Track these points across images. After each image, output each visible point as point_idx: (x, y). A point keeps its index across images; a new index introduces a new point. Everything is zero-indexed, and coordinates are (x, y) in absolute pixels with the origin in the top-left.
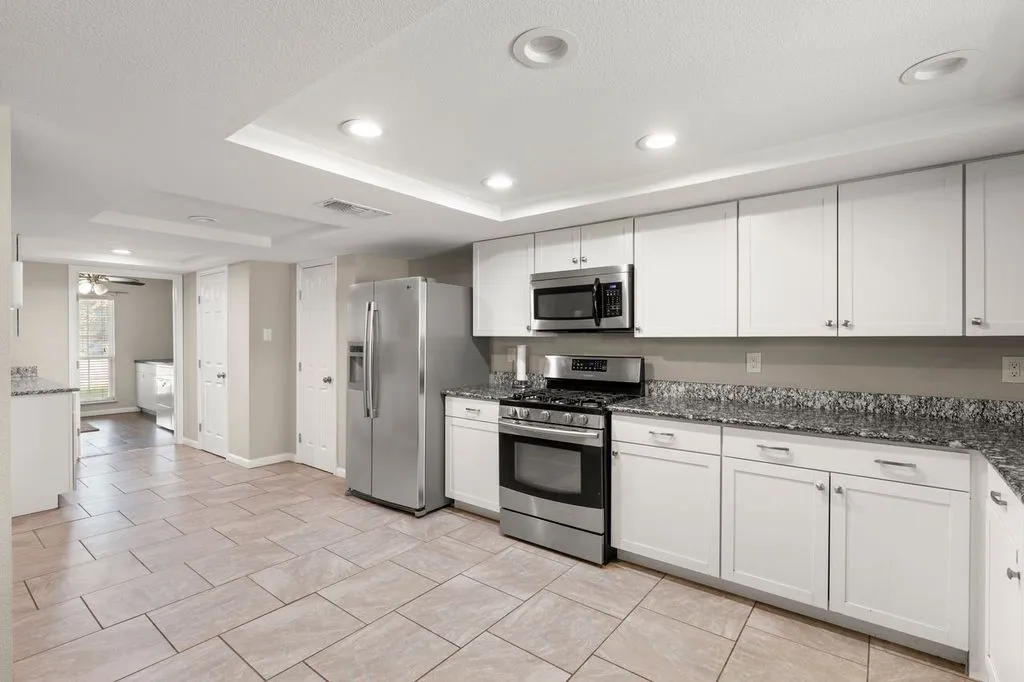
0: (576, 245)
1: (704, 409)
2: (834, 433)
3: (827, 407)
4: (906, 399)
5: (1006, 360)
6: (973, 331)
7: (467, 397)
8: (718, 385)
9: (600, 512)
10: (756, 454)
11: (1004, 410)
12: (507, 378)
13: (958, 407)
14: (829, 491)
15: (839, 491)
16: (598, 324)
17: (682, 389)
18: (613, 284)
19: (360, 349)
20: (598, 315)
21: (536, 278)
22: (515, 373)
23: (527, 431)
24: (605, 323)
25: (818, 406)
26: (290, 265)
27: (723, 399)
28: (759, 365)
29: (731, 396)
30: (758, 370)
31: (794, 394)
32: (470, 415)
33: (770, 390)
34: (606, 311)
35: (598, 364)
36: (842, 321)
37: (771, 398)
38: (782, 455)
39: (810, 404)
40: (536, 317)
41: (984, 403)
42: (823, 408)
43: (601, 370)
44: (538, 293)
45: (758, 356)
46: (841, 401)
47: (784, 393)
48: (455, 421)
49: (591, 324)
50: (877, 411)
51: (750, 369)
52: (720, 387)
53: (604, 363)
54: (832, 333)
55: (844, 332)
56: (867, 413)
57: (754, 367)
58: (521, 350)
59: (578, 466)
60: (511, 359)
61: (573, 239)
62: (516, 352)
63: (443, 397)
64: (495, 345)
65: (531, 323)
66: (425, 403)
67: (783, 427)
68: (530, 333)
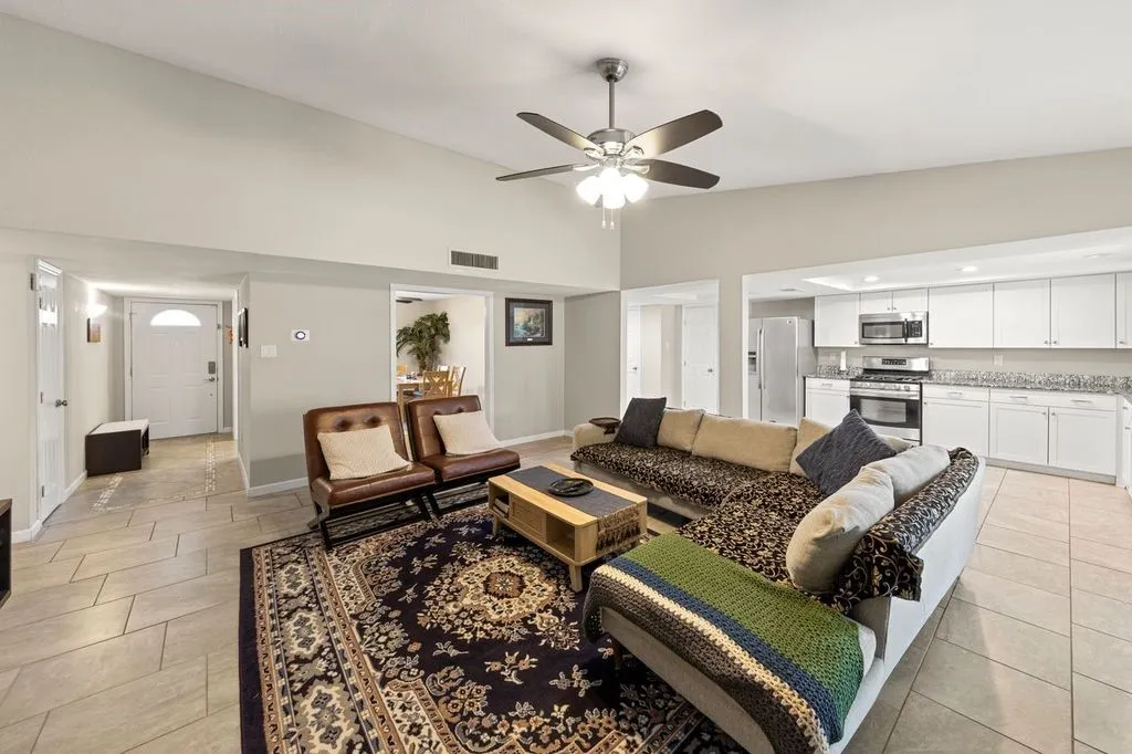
0: (890, 300)
1: (963, 381)
2: (1051, 389)
4: (1086, 377)
6: (1120, 346)
7: (823, 378)
8: (975, 372)
9: (917, 430)
10: (1010, 400)
12: (829, 368)
13: (1115, 380)
14: (1048, 415)
15: (1054, 414)
16: (906, 341)
17: (953, 374)
18: (916, 321)
19: (754, 353)
20: (906, 336)
21: (861, 317)
22: (839, 367)
24: (911, 341)
26: (676, 306)
27: (979, 379)
28: (1002, 362)
29: (985, 377)
30: (1001, 364)
31: (1022, 376)
32: (824, 387)
33: (1009, 373)
34: (911, 335)
35: (901, 361)
36: (1053, 341)
37: (1009, 378)
38: (1023, 400)
40: (863, 337)
41: (1127, 378)
43: (902, 365)
44: (864, 325)
45: (1000, 357)
46: (1050, 379)
47: (1017, 375)
49: (903, 341)
50: (1071, 382)
51: (996, 363)
52: (977, 373)
53: (904, 361)
54: (1048, 346)
55: (1053, 346)
57: (999, 363)
58: (843, 354)
59: (903, 409)
60: (833, 358)
61: (887, 298)
62: (839, 356)
63: (804, 378)
64: (820, 351)
65: (857, 340)
66: (798, 381)
67: (1025, 388)
68: (858, 345)
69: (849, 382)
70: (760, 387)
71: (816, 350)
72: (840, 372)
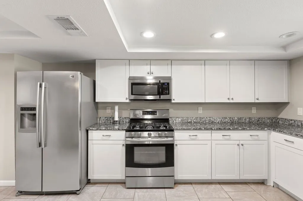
0: (149, 67)
2: (242, 129)
3: (219, 122)
5: (253, 108)
7: (103, 130)
8: (191, 117)
11: (253, 120)
12: (107, 120)
13: (245, 120)
15: (242, 145)
16: (160, 97)
17: (180, 119)
18: (166, 83)
20: (160, 94)
21: (130, 78)
22: (113, 118)
23: (136, 141)
24: (162, 97)
25: (217, 122)
27: (192, 122)
28: (202, 111)
29: (195, 121)
31: (211, 119)
32: (105, 138)
33: (205, 118)
34: (163, 93)
35: (154, 113)
36: (231, 98)
37: (206, 120)
38: (228, 137)
39: (215, 121)
40: (132, 94)
41: (250, 118)
42: (218, 122)
43: (155, 115)
44: (133, 84)
45: (201, 108)
46: (222, 120)
47: (209, 119)
48: (94, 142)
49: (157, 97)
50: (230, 122)
51: (199, 112)
52: (192, 118)
53: (156, 112)
54: (229, 101)
56: (228, 123)
57: (200, 112)
58: (117, 108)
59: (164, 152)
60: (109, 111)
61: (147, 65)
62: (113, 109)
63: (87, 131)
64: (100, 105)
65: (127, 97)
66: (81, 135)
67: (229, 129)
68: (128, 101)
69: (124, 132)
70: (40, 145)
71: (96, 104)
72: (114, 123)
